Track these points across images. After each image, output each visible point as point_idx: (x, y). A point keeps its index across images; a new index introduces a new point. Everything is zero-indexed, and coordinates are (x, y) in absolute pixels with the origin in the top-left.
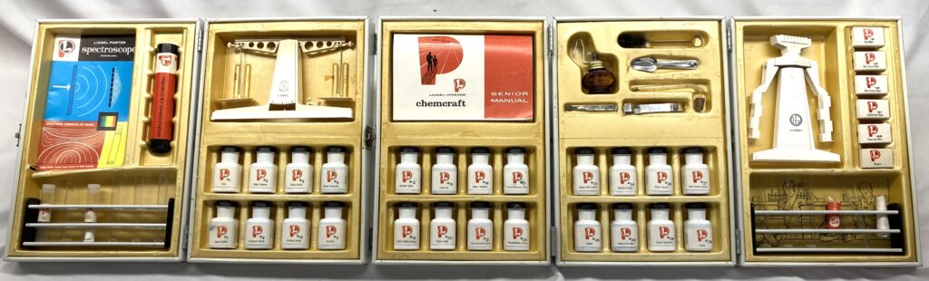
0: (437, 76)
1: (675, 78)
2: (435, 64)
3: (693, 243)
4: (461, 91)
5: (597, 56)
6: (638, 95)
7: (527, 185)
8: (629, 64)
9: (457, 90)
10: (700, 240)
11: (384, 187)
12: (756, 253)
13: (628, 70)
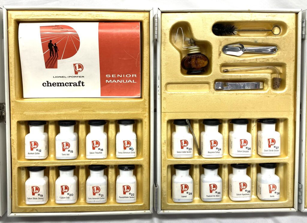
0: (59, 61)
2: (56, 51)
3: (265, 194)
4: (79, 74)
5: (194, 42)
6: (228, 76)
7: (135, 150)
8: (221, 50)
9: (76, 73)
10: (270, 192)
11: (15, 155)
13: (220, 55)
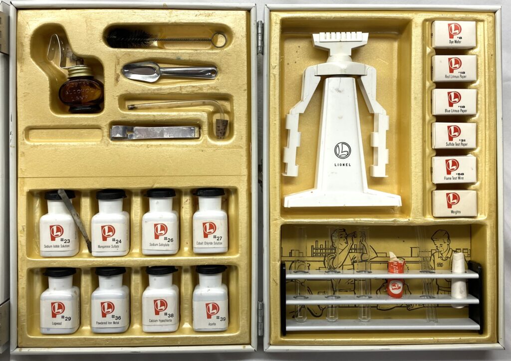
1: (184, 91)
8: (119, 72)
10: (209, 316)
12: (284, 333)
13: (117, 80)
